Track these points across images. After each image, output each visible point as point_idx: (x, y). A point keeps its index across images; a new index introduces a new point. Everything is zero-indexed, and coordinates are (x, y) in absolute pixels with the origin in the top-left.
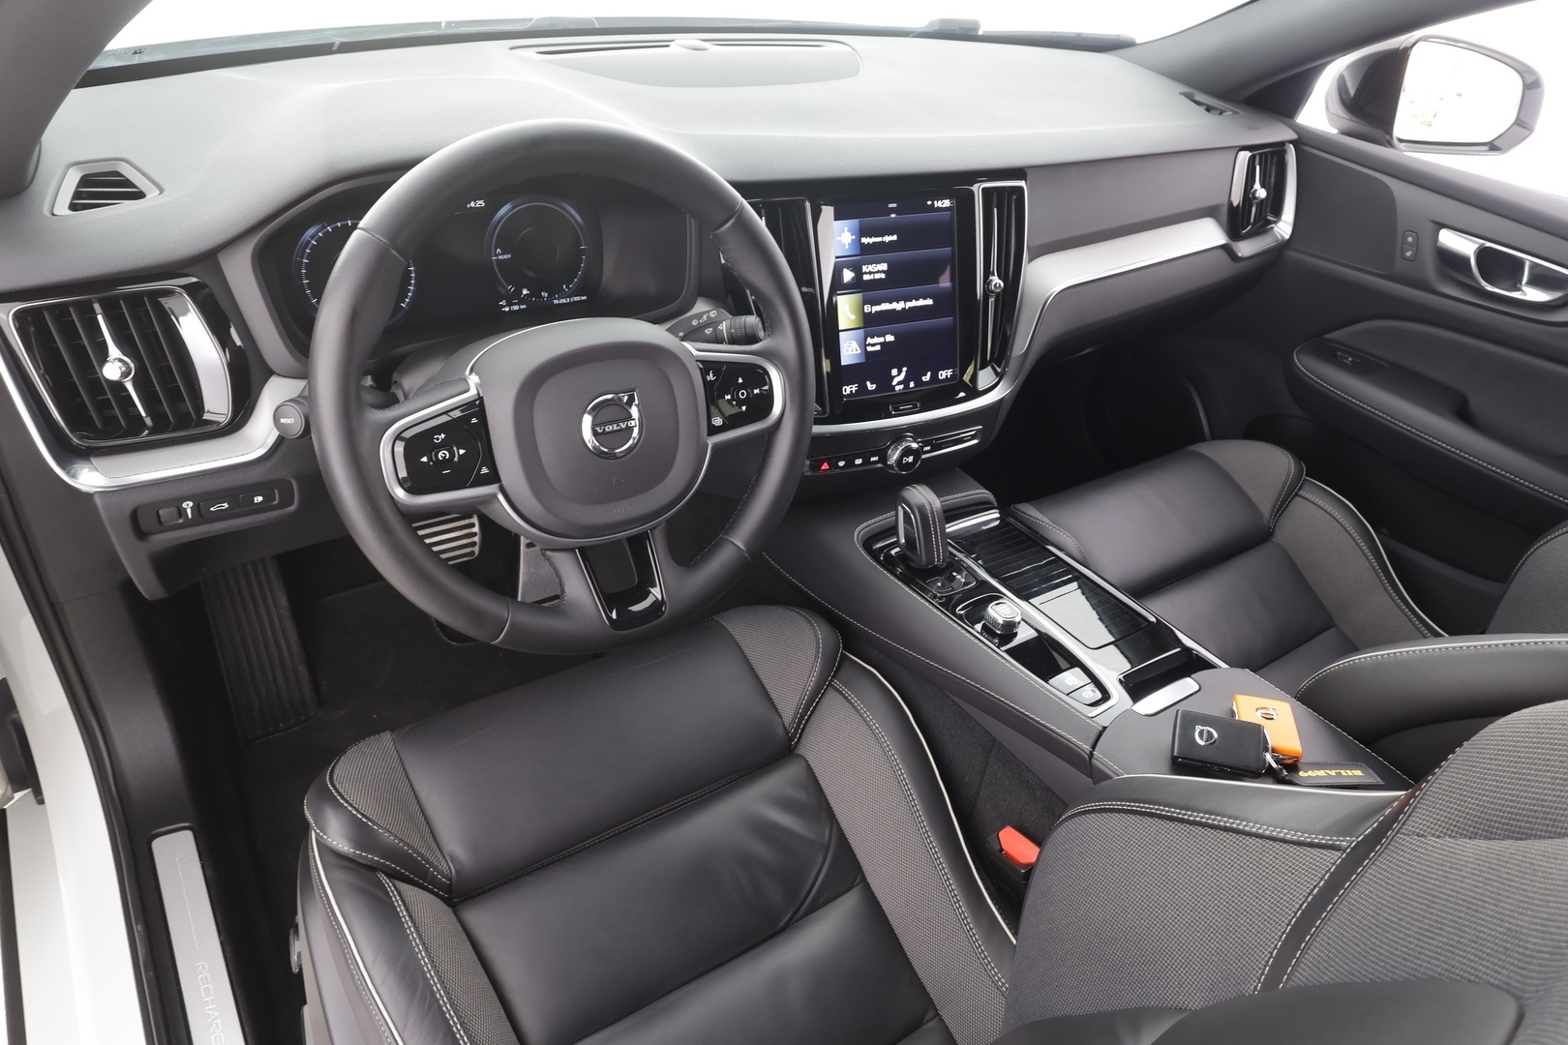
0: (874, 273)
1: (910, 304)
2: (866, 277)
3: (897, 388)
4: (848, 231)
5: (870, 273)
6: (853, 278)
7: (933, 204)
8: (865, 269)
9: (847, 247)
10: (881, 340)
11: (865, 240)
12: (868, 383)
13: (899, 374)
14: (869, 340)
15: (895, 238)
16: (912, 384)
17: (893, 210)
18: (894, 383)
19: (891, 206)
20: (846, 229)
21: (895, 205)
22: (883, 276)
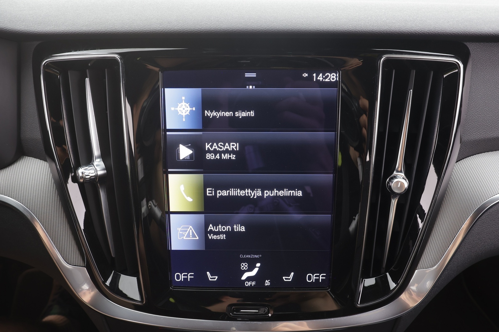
0: (220, 153)
1: (267, 193)
2: (209, 156)
3: (248, 284)
4: (186, 102)
5: (215, 152)
6: (191, 156)
7: (310, 77)
8: (207, 146)
9: (184, 120)
10: (227, 228)
11: (208, 113)
12: (208, 273)
13: (250, 269)
14: (211, 227)
15: (252, 114)
16: (267, 283)
17: (251, 81)
18: (244, 278)
19: (247, 75)
20: (183, 98)
21: (254, 75)
22: (233, 157)
